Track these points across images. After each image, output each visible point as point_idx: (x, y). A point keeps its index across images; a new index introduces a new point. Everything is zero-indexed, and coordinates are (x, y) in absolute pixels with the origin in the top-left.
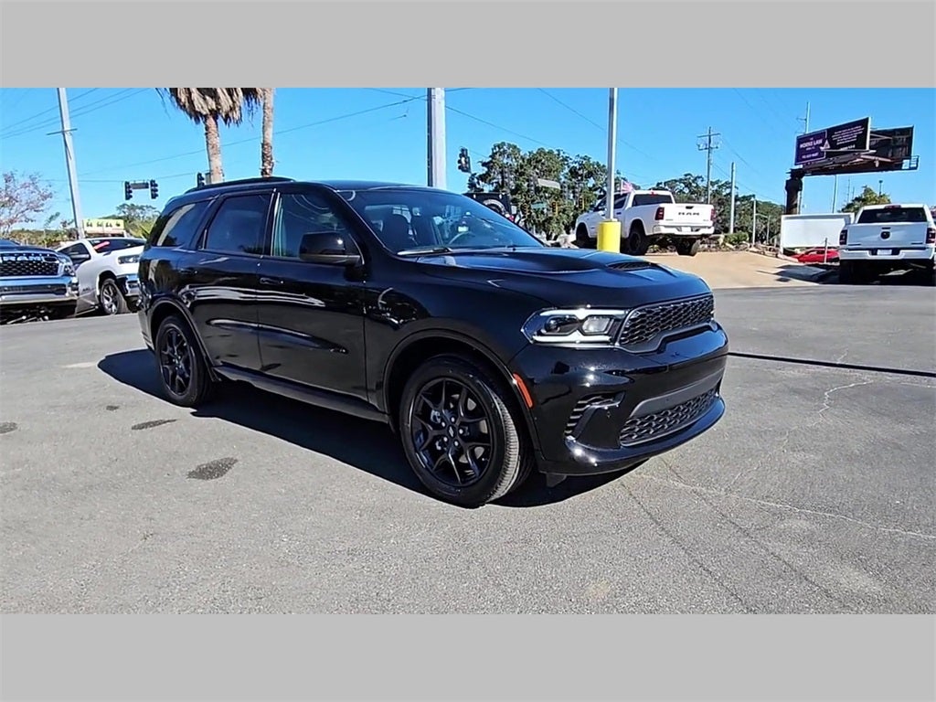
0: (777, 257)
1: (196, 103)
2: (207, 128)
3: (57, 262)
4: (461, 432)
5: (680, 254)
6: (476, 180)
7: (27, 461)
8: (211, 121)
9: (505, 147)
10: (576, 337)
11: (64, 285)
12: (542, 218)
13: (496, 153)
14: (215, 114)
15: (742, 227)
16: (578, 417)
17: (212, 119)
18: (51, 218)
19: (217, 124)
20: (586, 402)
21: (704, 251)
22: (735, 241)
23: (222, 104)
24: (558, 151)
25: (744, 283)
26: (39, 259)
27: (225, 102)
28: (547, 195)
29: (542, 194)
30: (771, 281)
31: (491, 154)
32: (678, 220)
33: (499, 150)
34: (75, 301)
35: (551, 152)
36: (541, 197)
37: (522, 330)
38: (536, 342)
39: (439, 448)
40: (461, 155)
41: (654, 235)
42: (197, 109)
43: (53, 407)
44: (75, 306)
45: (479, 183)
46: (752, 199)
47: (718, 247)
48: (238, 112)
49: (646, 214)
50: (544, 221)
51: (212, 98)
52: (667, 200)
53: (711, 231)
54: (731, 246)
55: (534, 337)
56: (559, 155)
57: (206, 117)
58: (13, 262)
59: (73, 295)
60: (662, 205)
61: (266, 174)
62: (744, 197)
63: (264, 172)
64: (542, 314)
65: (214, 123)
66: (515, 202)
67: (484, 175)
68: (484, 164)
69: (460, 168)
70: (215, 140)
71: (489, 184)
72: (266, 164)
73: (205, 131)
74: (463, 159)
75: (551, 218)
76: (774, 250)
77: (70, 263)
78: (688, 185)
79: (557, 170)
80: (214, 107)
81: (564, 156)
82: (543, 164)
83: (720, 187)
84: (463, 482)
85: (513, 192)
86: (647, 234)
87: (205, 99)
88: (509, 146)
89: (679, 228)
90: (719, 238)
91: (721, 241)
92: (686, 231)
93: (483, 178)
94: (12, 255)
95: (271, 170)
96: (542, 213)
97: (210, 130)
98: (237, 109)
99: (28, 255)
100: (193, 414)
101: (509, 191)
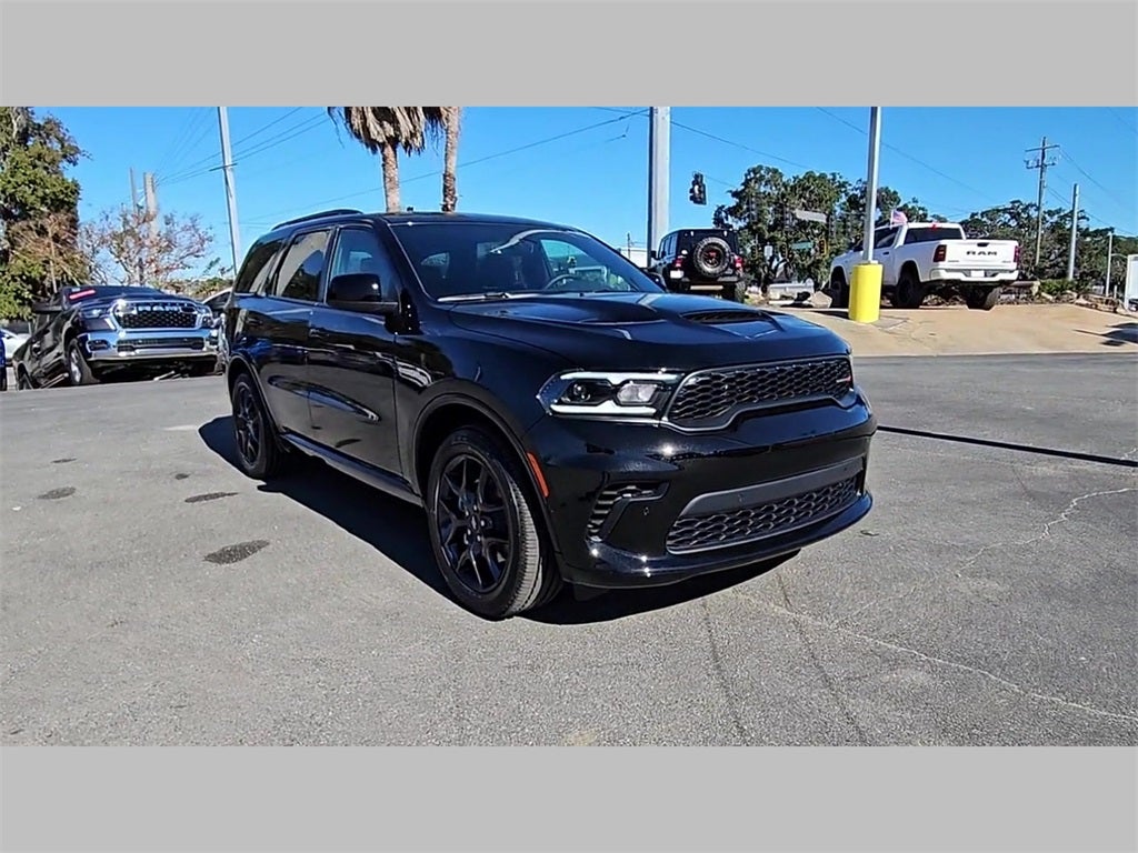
0: (1115, 312)
1: (372, 129)
2: (385, 159)
3: (195, 313)
4: (483, 523)
5: (970, 307)
6: (723, 214)
7: (58, 530)
8: (389, 150)
9: (762, 172)
10: (608, 407)
11: (202, 339)
12: (809, 262)
13: (751, 180)
14: (394, 141)
15: (1092, 272)
16: (606, 512)
17: (390, 148)
18: (211, 264)
19: (395, 152)
20: (615, 493)
21: (1009, 303)
22: (1057, 290)
23: (402, 129)
24: (834, 174)
25: (1050, 348)
26: (176, 309)
27: (405, 126)
28: (816, 232)
29: (809, 230)
30: (1095, 345)
31: (743, 181)
32: (967, 261)
33: (755, 175)
34: (215, 357)
35: (823, 176)
36: (807, 234)
37: (538, 397)
38: (554, 412)
39: (467, 542)
40: (694, 183)
41: (931, 282)
42: (372, 137)
43: (122, 473)
44: (215, 362)
45: (727, 218)
46: (1110, 234)
47: (1030, 298)
48: (420, 139)
49: (921, 254)
50: (809, 266)
51: (390, 123)
52: (954, 235)
53: (1014, 276)
54: (1050, 297)
55: (553, 407)
56: (834, 179)
57: (383, 146)
58: (148, 312)
59: (212, 350)
60: (943, 242)
61: (448, 210)
62: (1097, 231)
63: (445, 208)
64: (563, 377)
65: (392, 152)
66: (773, 241)
67: (734, 207)
68: (735, 194)
69: (692, 198)
70: (392, 173)
71: (740, 219)
72: (447, 199)
73: (382, 162)
74: (696, 187)
75: (819, 261)
76: (1113, 303)
77: (210, 315)
78: (1015, 216)
79: (830, 199)
80: (392, 134)
81: (841, 181)
82: (812, 192)
83: (1062, 218)
84: (484, 587)
85: (771, 229)
86: (922, 280)
87: (382, 126)
88: (768, 170)
89: (967, 272)
90: (1032, 285)
91: (1035, 290)
92: (977, 277)
93: (733, 211)
94: (147, 304)
95: (453, 205)
96: (809, 254)
97: (388, 161)
98: (418, 135)
99: (164, 305)
100: (260, 488)
101: (764, 227)
